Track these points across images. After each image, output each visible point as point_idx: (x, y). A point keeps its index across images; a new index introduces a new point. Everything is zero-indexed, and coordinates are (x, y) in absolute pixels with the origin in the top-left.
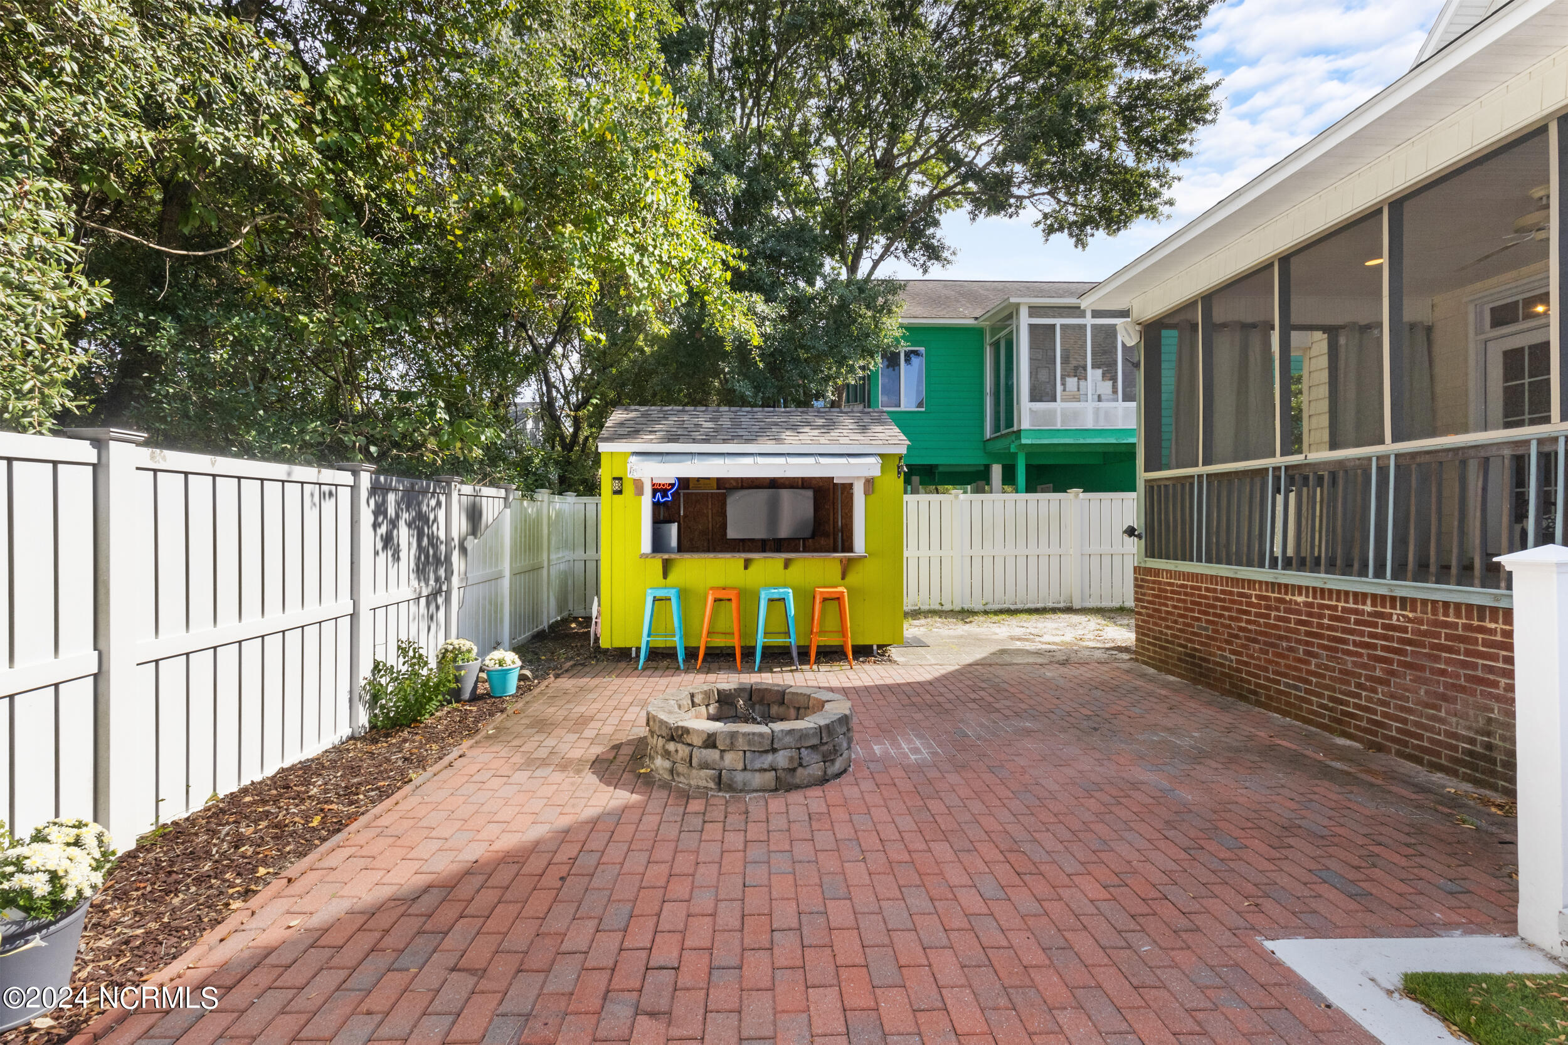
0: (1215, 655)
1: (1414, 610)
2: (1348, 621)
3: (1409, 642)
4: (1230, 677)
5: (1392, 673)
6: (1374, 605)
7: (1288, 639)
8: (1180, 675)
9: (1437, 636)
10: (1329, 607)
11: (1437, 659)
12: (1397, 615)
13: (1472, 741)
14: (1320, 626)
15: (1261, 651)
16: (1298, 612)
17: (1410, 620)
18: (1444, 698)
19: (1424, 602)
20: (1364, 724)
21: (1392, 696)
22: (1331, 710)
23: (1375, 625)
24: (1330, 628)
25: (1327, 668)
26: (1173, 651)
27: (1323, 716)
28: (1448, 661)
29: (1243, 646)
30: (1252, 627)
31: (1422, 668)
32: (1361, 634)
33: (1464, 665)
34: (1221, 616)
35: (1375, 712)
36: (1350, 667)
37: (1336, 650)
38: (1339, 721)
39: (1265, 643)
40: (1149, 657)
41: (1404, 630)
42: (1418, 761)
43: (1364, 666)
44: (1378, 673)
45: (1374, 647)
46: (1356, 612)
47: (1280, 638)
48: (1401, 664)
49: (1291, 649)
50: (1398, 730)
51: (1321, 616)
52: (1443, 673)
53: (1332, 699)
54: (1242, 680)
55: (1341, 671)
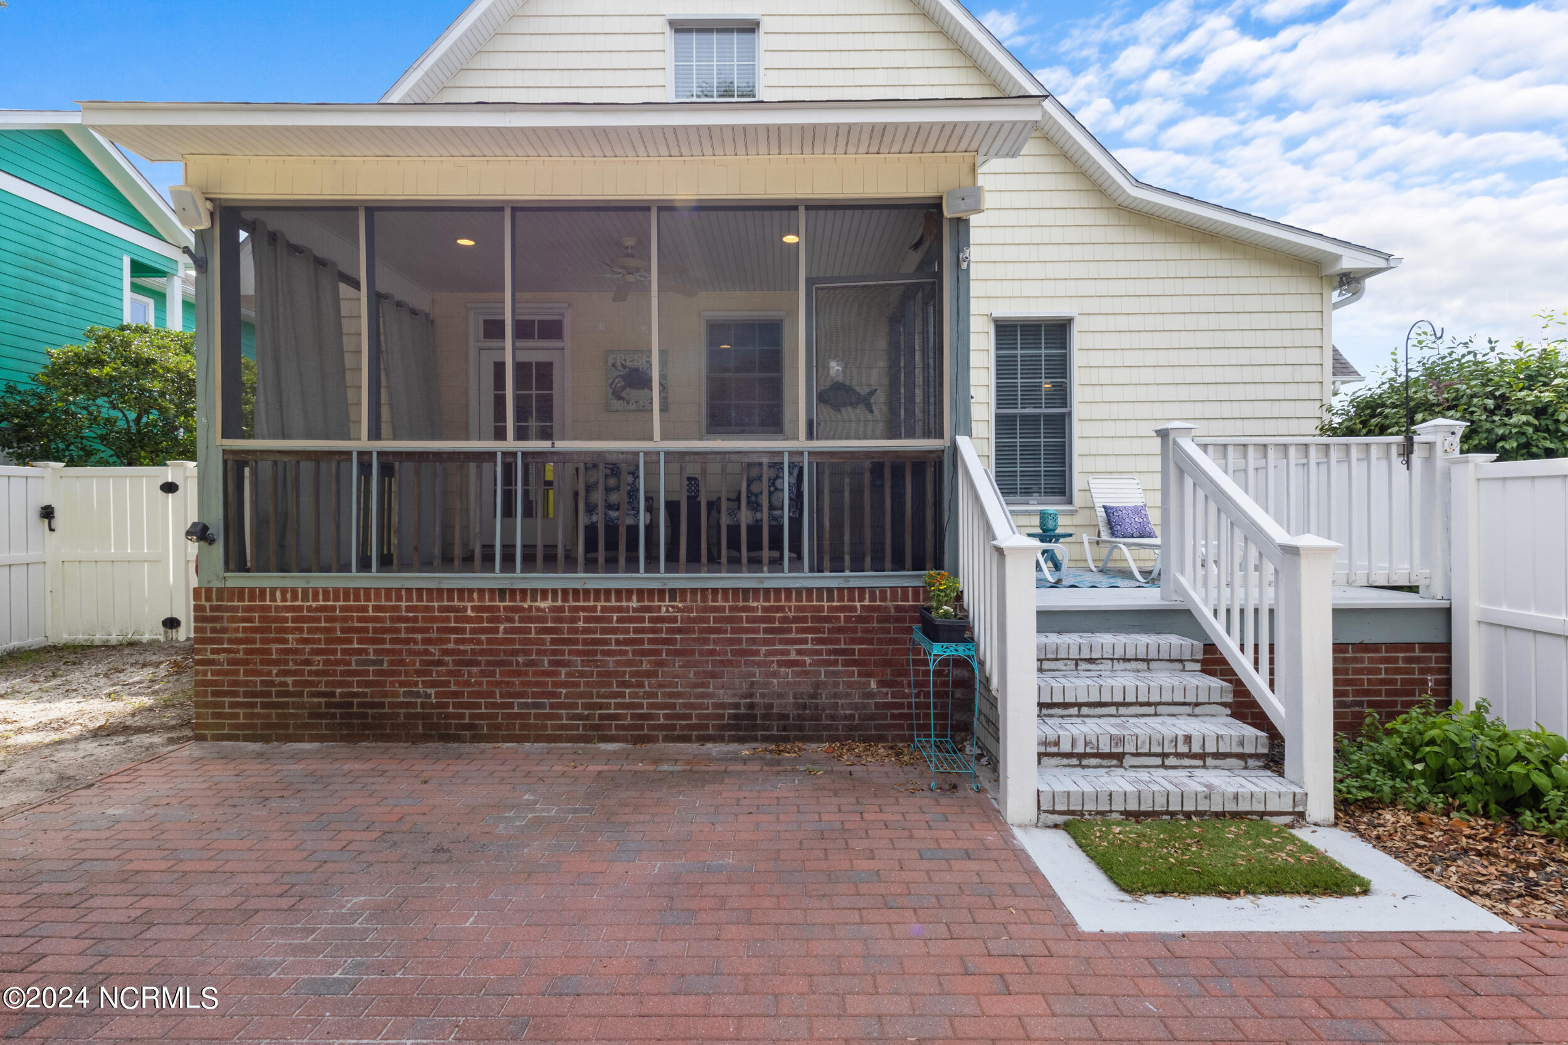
0: (395, 694)
1: (683, 600)
2: (610, 620)
3: (679, 631)
4: (423, 716)
5: (661, 664)
6: (640, 599)
7: (526, 653)
8: (313, 739)
9: (706, 620)
10: (584, 609)
11: (706, 641)
12: (665, 607)
13: (737, 706)
14: (574, 630)
15: (483, 673)
16: (543, 620)
17: (679, 610)
18: (713, 675)
19: (694, 591)
20: (628, 721)
21: (661, 686)
22: (587, 718)
23: (642, 620)
24: (586, 631)
25: (582, 674)
26: (302, 706)
27: (577, 727)
28: (716, 642)
29: (450, 673)
30: (468, 647)
31: (691, 652)
32: (626, 631)
33: (732, 641)
34: (407, 641)
35: (641, 706)
36: (611, 667)
37: (595, 653)
38: (596, 727)
39: (489, 663)
40: (238, 727)
41: (674, 620)
42: (686, 739)
43: (629, 663)
44: (645, 666)
45: (641, 641)
46: (619, 609)
47: (515, 653)
48: (669, 652)
49: (532, 663)
50: (666, 716)
51: (574, 620)
52: (712, 652)
53: (586, 706)
54: (448, 716)
55: (599, 674)
